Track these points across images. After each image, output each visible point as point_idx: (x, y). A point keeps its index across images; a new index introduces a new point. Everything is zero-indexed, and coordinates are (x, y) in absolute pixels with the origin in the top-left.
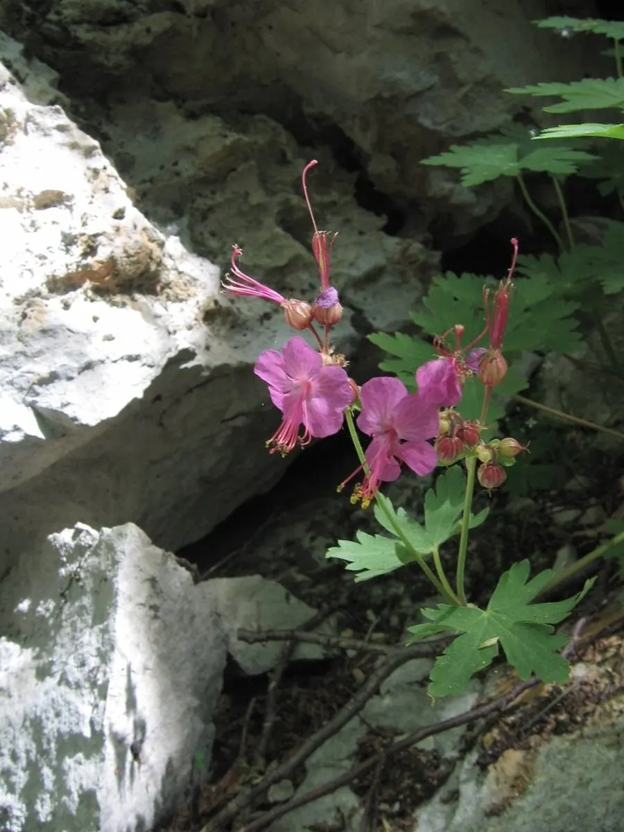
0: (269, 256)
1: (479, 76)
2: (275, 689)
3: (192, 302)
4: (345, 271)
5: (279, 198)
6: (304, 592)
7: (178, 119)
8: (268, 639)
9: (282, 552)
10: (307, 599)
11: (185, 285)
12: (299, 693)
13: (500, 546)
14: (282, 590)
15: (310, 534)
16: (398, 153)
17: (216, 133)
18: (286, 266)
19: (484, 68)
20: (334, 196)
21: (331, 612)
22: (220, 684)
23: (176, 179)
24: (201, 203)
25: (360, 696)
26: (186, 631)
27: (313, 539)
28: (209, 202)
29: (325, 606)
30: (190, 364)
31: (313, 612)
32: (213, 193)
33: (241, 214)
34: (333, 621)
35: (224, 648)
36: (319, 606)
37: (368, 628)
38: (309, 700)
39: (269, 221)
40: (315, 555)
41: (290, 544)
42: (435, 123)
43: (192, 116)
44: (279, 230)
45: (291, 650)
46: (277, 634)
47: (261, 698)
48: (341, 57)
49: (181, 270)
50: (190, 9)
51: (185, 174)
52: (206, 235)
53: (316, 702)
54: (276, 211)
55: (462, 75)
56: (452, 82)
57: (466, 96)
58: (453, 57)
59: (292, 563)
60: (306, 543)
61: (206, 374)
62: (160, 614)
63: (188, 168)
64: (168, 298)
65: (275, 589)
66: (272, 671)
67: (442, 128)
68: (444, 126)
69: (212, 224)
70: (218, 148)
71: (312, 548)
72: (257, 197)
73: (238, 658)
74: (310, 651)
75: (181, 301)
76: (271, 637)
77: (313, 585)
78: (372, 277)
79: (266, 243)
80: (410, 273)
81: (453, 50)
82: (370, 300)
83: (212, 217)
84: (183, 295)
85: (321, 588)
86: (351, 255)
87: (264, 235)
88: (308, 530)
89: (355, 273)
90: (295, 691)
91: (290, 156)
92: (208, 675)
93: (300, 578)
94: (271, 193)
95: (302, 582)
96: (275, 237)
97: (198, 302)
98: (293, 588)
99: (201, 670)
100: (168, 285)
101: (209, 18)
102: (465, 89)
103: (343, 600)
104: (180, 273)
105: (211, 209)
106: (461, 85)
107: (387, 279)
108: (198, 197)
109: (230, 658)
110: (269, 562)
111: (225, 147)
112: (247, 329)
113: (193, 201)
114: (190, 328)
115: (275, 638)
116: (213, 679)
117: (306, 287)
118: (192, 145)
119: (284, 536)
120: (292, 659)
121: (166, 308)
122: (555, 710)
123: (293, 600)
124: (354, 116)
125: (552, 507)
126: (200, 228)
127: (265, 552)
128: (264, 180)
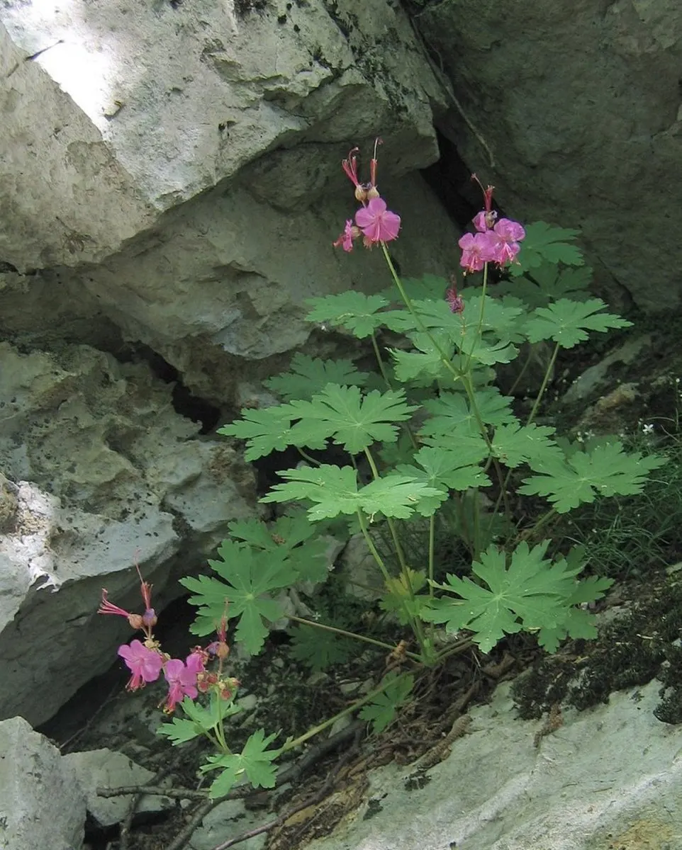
0: (97, 473)
1: (275, 307)
2: (125, 833)
3: (42, 533)
4: (165, 480)
5: (105, 420)
6: (144, 761)
7: (13, 356)
8: (118, 794)
9: (121, 727)
10: (148, 766)
11: (36, 520)
12: (144, 838)
13: (295, 713)
14: (126, 759)
15: (146, 709)
16: (208, 369)
17: (48, 371)
18: (114, 480)
19: (280, 299)
20: (153, 407)
21: (168, 773)
22: (82, 834)
23: (15, 414)
24: (37, 432)
25: (189, 828)
26: (58, 792)
27: (149, 713)
28: (44, 430)
29: (161, 769)
30: (44, 586)
31: (152, 775)
32: (47, 421)
33: (73, 436)
34: (168, 781)
35: (84, 806)
36: (157, 771)
37: (197, 785)
38: (152, 842)
39: (97, 440)
40: (151, 728)
41: (127, 719)
42: (239, 349)
43: (24, 350)
44: (106, 449)
45: (137, 803)
46: (125, 790)
47: (114, 843)
48: (154, 306)
49: (31, 509)
50: (22, 269)
51: (23, 409)
52: (43, 458)
53: (157, 843)
54: (103, 432)
55: (260, 309)
56: (252, 315)
57: (265, 326)
58: (251, 295)
59: (130, 736)
60: (143, 717)
61: (56, 590)
62: (42, 779)
63: (25, 404)
64: (23, 533)
65: (120, 759)
66: (123, 821)
67: (245, 354)
68: (247, 352)
69: (47, 449)
70: (51, 385)
71: (149, 722)
72: (85, 421)
73: (95, 814)
74: (152, 804)
75: (33, 533)
76: (122, 793)
77: (151, 755)
78: (190, 482)
79: (95, 461)
80: (224, 475)
81: (251, 288)
82: (188, 504)
83: (47, 442)
84: (33, 528)
85: (158, 756)
86: (170, 465)
87: (92, 454)
88: (144, 706)
89: (175, 481)
90: (141, 837)
91: (112, 378)
92: (74, 825)
93: (139, 749)
94: (98, 415)
95: (141, 752)
96: (103, 455)
97: (46, 532)
98: (135, 757)
99: (70, 822)
100: (23, 523)
101: (37, 276)
102: (265, 320)
103: (176, 764)
104: (30, 511)
105: (45, 436)
106: (261, 317)
107: (203, 483)
108: (34, 427)
109: (88, 813)
110: (110, 736)
111: (57, 385)
112: (84, 544)
113: (30, 431)
114: (41, 555)
115: (124, 793)
116: (78, 829)
117: (132, 497)
118: (28, 384)
119: (122, 713)
120: (137, 812)
121: (22, 542)
122: (316, 823)
123: (135, 766)
124: (168, 345)
125: (339, 680)
126: (37, 453)
127: (106, 728)
128: (90, 402)
